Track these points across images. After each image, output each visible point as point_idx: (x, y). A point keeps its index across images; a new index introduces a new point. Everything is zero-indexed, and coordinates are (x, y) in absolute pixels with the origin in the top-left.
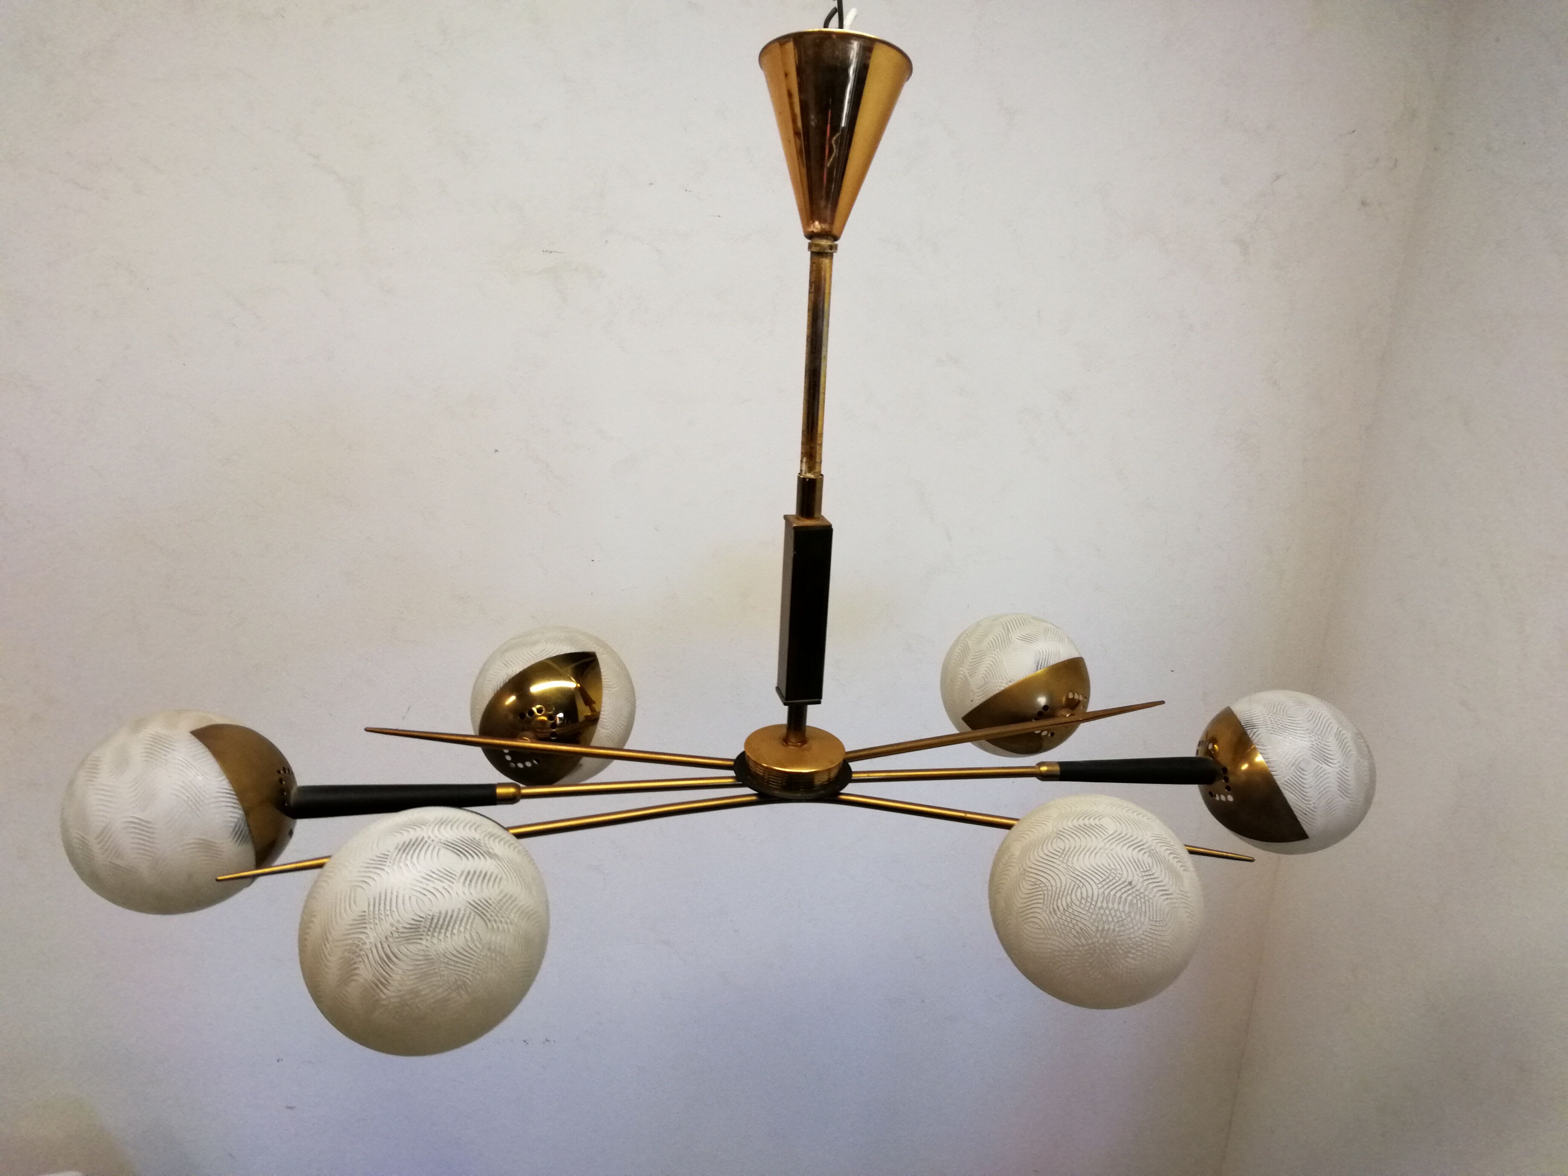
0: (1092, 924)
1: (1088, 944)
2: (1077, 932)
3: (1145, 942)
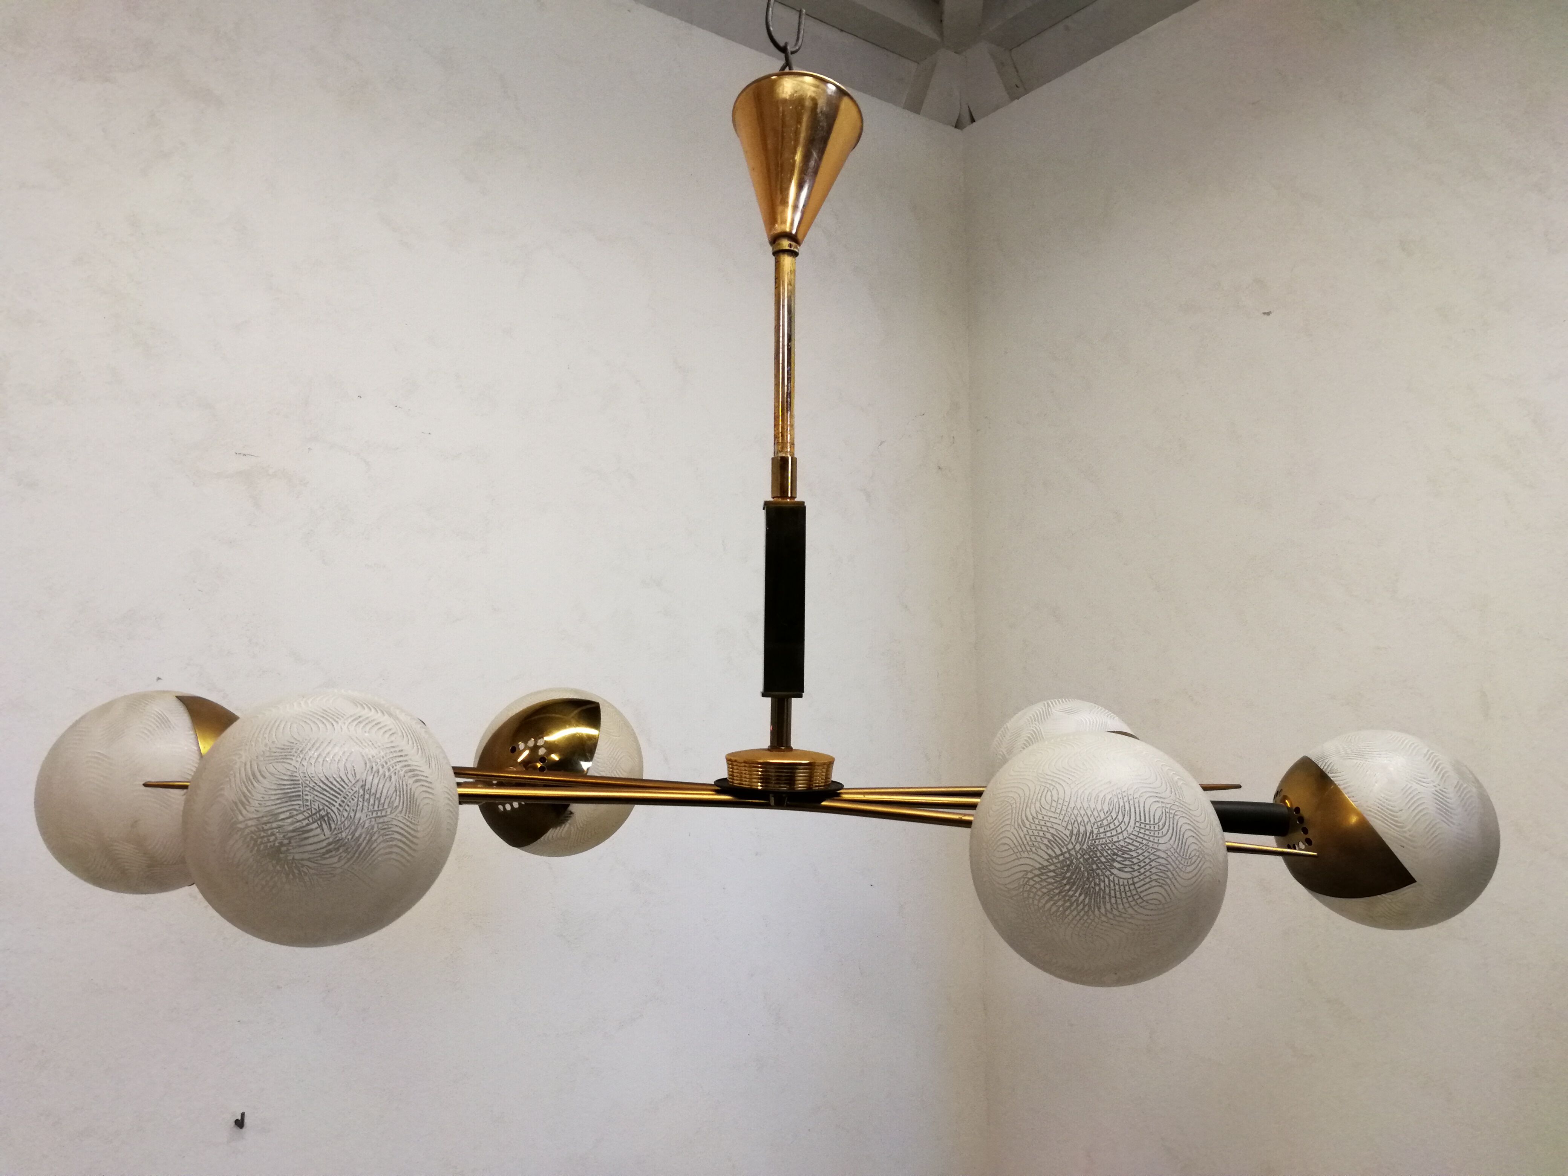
0: (1066, 828)
1: (1062, 854)
2: (1049, 841)
3: (1133, 848)
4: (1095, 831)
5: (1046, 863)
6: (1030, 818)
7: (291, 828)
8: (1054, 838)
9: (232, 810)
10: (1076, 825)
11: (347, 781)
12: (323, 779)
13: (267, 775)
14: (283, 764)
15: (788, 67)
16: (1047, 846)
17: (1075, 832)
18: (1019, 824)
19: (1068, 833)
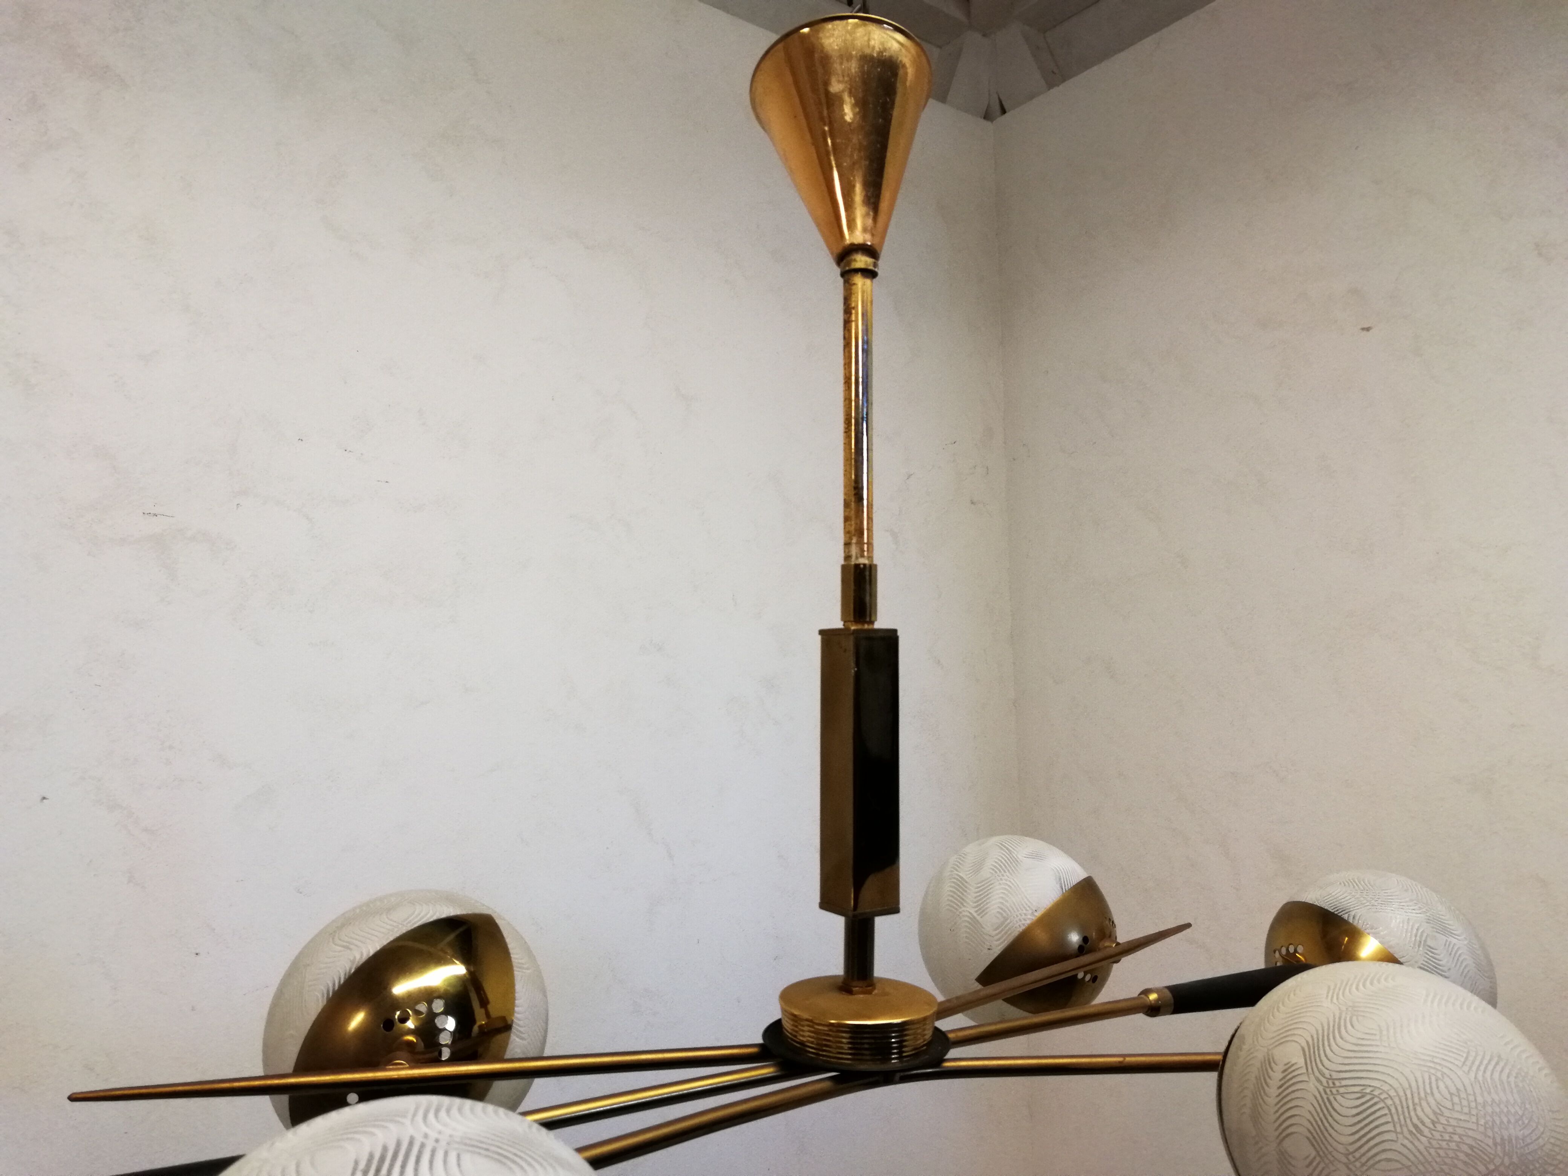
6: (1427, 1121)
8: (1473, 1151)
16: (1465, 1163)
17: (1498, 1140)
18: (1411, 1132)
19: (1490, 1142)
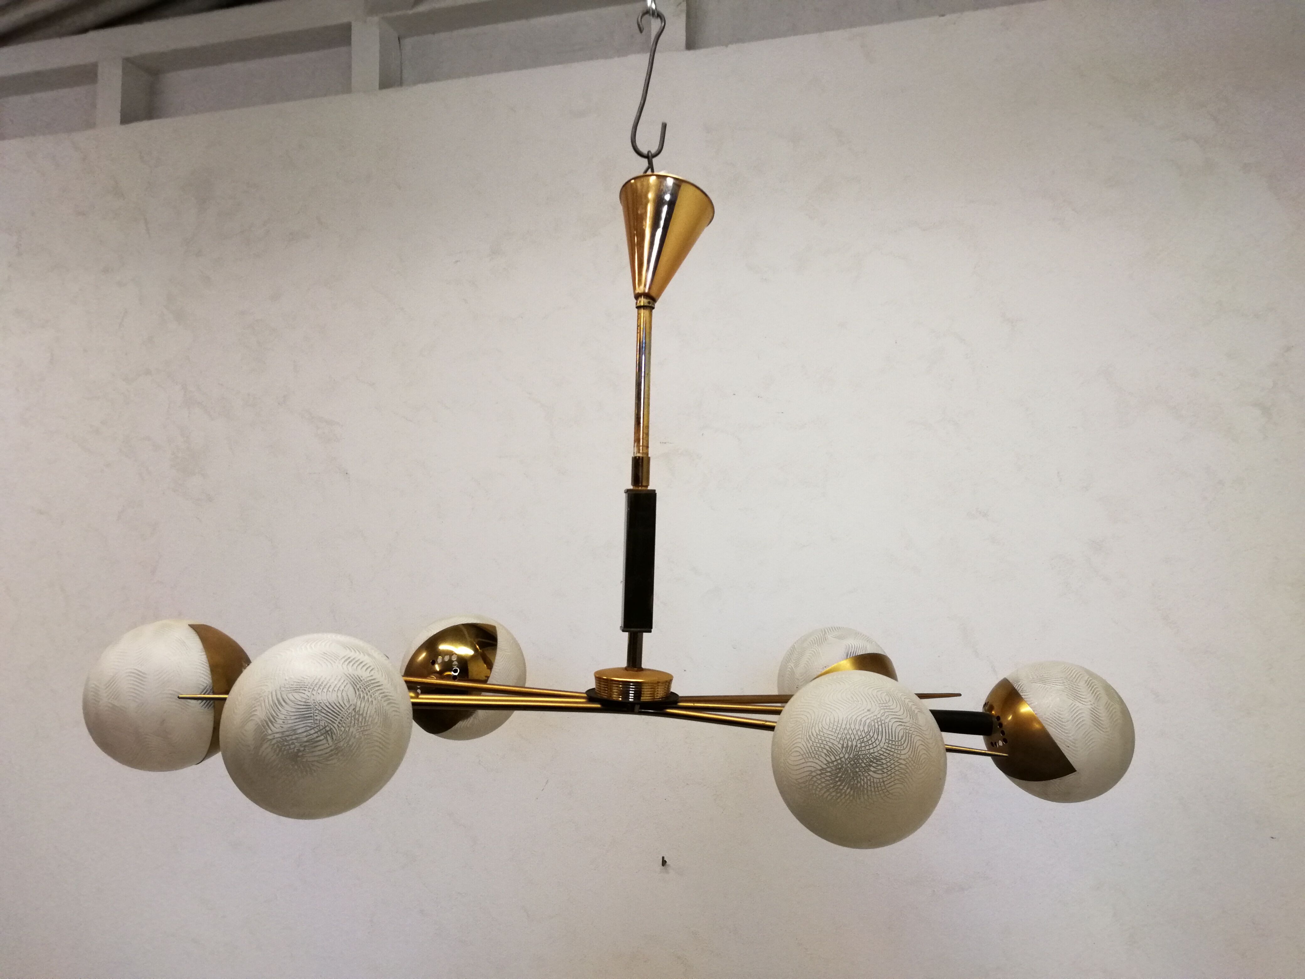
0: (839, 743)
1: (836, 760)
2: (827, 751)
3: (883, 757)
4: (859, 745)
5: (825, 766)
6: (815, 734)
7: (305, 739)
9: (264, 727)
10: (846, 740)
11: (343, 705)
12: (328, 704)
13: (287, 701)
14: (299, 694)
15: (650, 170)
16: (826, 754)
17: (845, 746)
18: (807, 738)
19: (840, 746)
